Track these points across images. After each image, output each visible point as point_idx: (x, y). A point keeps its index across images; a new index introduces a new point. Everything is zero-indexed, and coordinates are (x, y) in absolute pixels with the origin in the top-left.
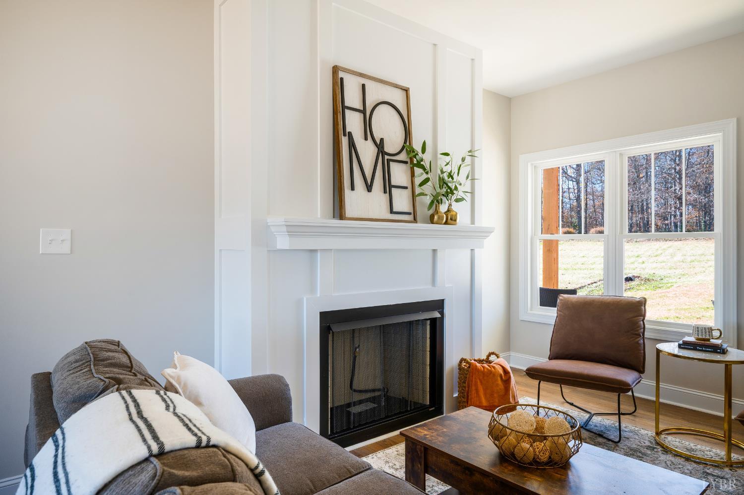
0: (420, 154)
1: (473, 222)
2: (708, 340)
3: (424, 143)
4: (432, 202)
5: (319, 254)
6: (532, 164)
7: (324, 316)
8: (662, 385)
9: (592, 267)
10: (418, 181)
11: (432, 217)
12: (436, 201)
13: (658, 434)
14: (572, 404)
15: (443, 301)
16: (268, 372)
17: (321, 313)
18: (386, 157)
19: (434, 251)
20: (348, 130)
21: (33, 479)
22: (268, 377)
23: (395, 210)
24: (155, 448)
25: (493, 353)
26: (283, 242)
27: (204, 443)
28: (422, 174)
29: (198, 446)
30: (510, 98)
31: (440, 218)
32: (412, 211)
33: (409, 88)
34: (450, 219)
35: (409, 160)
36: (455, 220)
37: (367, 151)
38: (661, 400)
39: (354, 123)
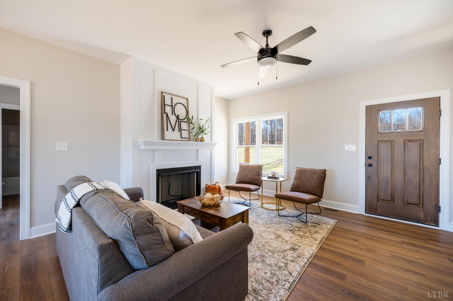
0: (192, 120)
1: (211, 141)
2: (275, 176)
3: (193, 116)
4: (196, 135)
5: (156, 151)
6: (236, 122)
7: (158, 171)
8: (263, 190)
9: (274, 156)
10: (191, 128)
11: (196, 139)
12: (197, 134)
13: (262, 204)
14: (242, 198)
15: (200, 166)
16: (138, 186)
17: (157, 170)
18: (180, 120)
19: (197, 150)
20: (166, 112)
21: (66, 200)
22: (136, 188)
23: (182, 137)
24: (95, 189)
25: (217, 182)
26: (143, 147)
27: (107, 189)
28: (192, 126)
29: (106, 189)
30: (229, 100)
31: (199, 140)
32: (189, 137)
33: (188, 99)
34: (202, 140)
35: (188, 122)
36: (204, 140)
37: (173, 119)
38: (263, 194)
39: (168, 110)
